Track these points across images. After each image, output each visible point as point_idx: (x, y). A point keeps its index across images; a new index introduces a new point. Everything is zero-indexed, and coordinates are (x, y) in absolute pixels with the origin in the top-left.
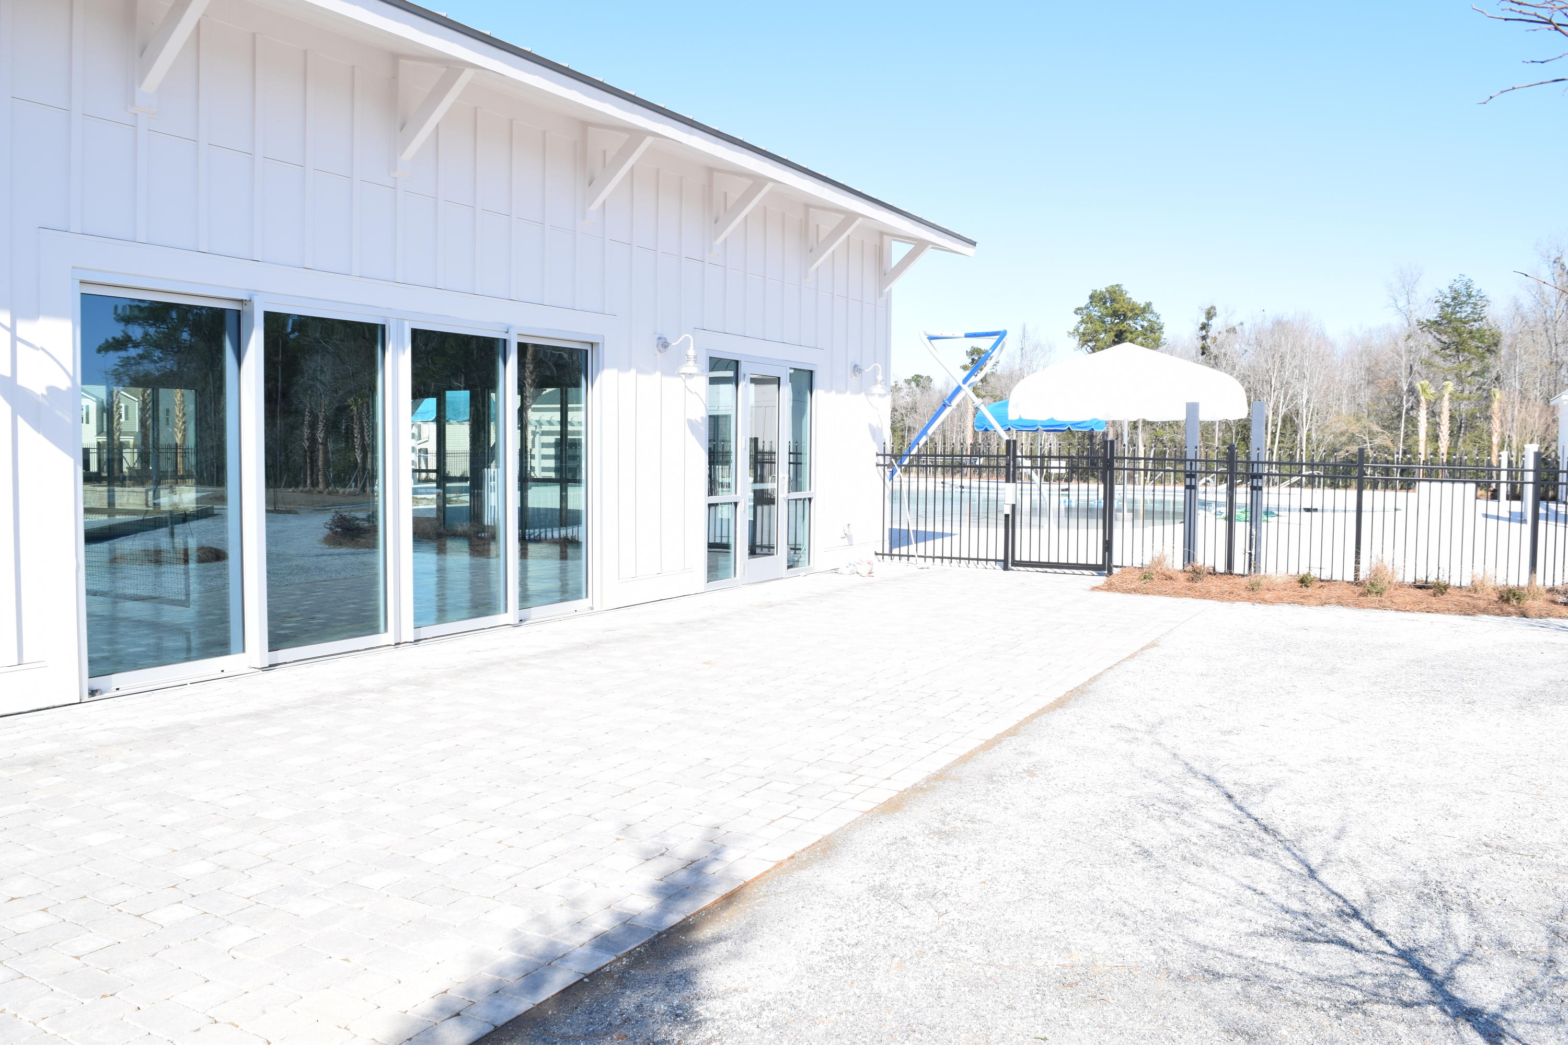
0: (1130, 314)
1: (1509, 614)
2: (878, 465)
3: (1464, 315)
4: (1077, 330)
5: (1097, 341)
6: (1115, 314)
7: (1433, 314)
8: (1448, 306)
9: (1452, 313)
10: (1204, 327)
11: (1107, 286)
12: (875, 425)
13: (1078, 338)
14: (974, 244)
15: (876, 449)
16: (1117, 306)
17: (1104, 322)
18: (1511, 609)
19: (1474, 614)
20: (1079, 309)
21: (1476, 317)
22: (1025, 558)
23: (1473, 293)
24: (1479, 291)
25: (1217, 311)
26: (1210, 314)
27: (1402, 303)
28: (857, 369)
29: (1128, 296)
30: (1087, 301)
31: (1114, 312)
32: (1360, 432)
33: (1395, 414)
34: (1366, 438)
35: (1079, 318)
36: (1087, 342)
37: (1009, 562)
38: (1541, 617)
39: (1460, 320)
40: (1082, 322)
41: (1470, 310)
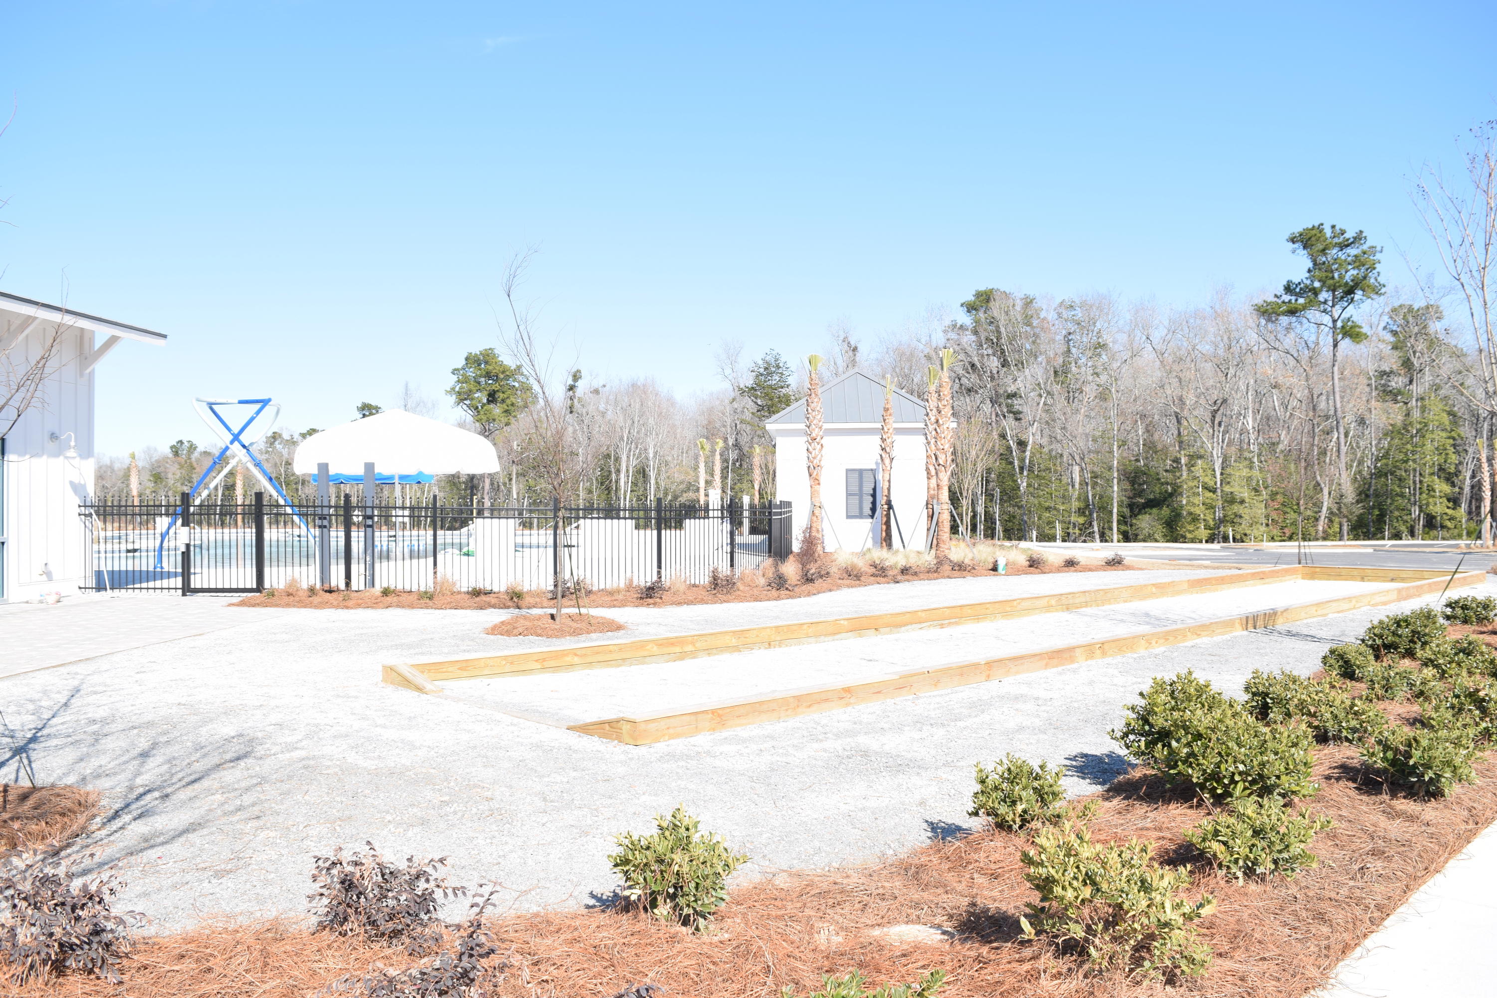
0: (502, 376)
2: (80, 515)
3: (774, 382)
4: (453, 389)
5: (472, 399)
6: (488, 375)
7: (748, 381)
8: (762, 375)
9: (765, 381)
10: (571, 388)
11: (481, 349)
12: (77, 482)
13: (454, 397)
14: (165, 336)
15: (78, 501)
16: (490, 368)
17: (479, 383)
20: (455, 370)
21: (783, 384)
22: (198, 586)
23: (781, 365)
24: (785, 363)
25: (583, 374)
26: (576, 377)
27: (728, 371)
28: (53, 437)
29: (500, 359)
30: (464, 362)
31: (487, 373)
35: (455, 378)
36: (462, 400)
37: (187, 589)
39: (770, 386)
40: (458, 381)
41: (778, 379)
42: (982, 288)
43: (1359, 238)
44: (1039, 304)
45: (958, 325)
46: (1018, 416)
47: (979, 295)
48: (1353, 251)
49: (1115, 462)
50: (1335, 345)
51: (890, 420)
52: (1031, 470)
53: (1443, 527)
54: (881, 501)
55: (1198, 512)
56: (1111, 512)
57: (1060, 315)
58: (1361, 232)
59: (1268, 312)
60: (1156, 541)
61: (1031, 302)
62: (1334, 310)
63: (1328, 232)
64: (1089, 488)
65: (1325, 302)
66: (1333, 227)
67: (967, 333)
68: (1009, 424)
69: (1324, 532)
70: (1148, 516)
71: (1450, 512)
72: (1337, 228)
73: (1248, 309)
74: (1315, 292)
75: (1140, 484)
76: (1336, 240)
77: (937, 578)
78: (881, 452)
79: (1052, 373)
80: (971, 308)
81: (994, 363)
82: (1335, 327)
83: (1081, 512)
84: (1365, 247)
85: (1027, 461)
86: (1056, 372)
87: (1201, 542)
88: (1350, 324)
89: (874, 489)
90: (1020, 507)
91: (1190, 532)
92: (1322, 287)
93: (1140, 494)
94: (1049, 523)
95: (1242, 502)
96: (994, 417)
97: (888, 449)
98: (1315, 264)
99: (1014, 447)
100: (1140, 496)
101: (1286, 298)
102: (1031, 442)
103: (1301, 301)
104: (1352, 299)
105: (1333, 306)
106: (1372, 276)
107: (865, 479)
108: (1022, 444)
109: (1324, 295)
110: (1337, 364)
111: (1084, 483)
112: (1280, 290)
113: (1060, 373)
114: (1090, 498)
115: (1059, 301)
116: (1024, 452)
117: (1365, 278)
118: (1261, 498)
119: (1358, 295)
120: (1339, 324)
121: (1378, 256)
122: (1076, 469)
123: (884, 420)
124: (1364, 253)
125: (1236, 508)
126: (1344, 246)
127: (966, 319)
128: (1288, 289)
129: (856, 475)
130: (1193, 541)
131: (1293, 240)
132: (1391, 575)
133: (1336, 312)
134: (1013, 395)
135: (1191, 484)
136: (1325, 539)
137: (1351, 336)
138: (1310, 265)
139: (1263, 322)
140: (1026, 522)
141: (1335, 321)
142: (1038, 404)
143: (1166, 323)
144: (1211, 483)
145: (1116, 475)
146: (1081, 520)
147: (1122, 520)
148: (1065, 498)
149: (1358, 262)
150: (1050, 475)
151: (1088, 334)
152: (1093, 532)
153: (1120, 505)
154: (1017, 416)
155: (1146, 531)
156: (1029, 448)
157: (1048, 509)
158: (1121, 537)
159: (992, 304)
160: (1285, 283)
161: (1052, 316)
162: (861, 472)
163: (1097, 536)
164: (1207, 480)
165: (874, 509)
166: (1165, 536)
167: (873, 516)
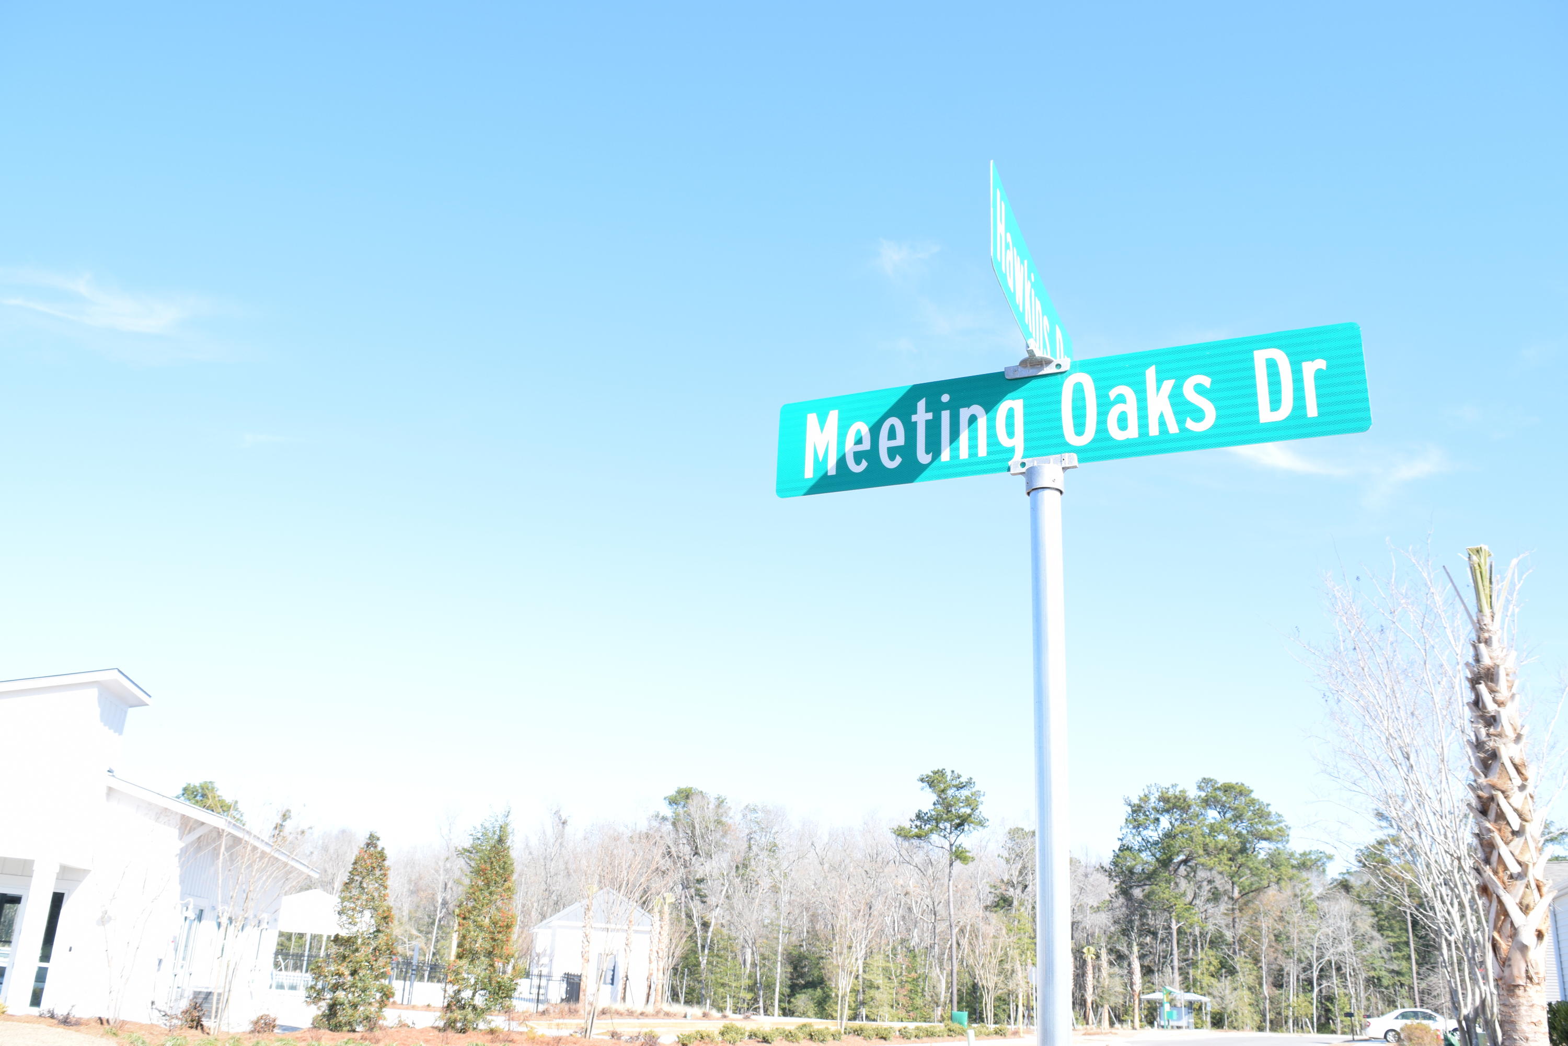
7: (467, 844)
8: (478, 839)
10: (278, 827)
16: (209, 799)
25: (292, 814)
26: (285, 817)
27: (445, 832)
30: (181, 791)
32: (402, 935)
34: (406, 940)
42: (683, 786)
43: (970, 783)
44: (729, 805)
45: (660, 816)
46: (705, 899)
47: (679, 792)
48: (965, 793)
49: (780, 948)
50: (951, 865)
52: (711, 949)
54: (620, 974)
56: (774, 990)
57: (744, 816)
58: (971, 778)
59: (904, 834)
60: (809, 1017)
61: (722, 802)
62: (951, 836)
63: (949, 774)
64: (758, 968)
65: (945, 830)
66: (953, 772)
67: (668, 823)
68: (696, 907)
70: (804, 995)
72: (956, 772)
73: (888, 831)
74: (938, 822)
75: (802, 967)
76: (954, 783)
79: (734, 868)
80: (673, 801)
81: (687, 850)
82: (951, 849)
83: (751, 989)
84: (973, 791)
85: (709, 941)
86: (737, 867)
88: (960, 849)
89: (614, 967)
90: (700, 982)
91: (835, 1011)
92: (942, 818)
93: (802, 975)
94: (723, 998)
95: (878, 988)
96: (683, 898)
98: (938, 800)
99: (699, 928)
100: (802, 977)
101: (917, 824)
102: (713, 924)
103: (928, 827)
104: (963, 830)
105: (951, 833)
106: (977, 812)
108: (705, 925)
109: (944, 825)
110: (952, 879)
111: (754, 965)
112: (913, 818)
113: (742, 867)
114: (758, 977)
115: (745, 804)
116: (707, 932)
117: (972, 814)
118: (892, 986)
119: (969, 826)
120: (954, 848)
121: (982, 799)
122: (749, 951)
124: (972, 795)
125: (872, 992)
126: (960, 787)
127: (668, 811)
128: (919, 817)
131: (922, 780)
133: (953, 837)
134: (700, 881)
137: (960, 859)
138: (935, 800)
139: (900, 842)
140: (703, 995)
141: (951, 845)
142: (722, 891)
143: (827, 834)
145: (779, 959)
146: (749, 996)
147: (783, 998)
148: (738, 978)
149: (968, 802)
150: (727, 954)
151: (766, 835)
152: (759, 1008)
153: (782, 985)
154: (703, 899)
155: (801, 1009)
156: (711, 929)
157: (723, 985)
158: (780, 1012)
159: (690, 801)
160: (917, 811)
161: (738, 817)
163: (762, 1011)
165: (613, 980)
166: (816, 1014)
167: (612, 984)
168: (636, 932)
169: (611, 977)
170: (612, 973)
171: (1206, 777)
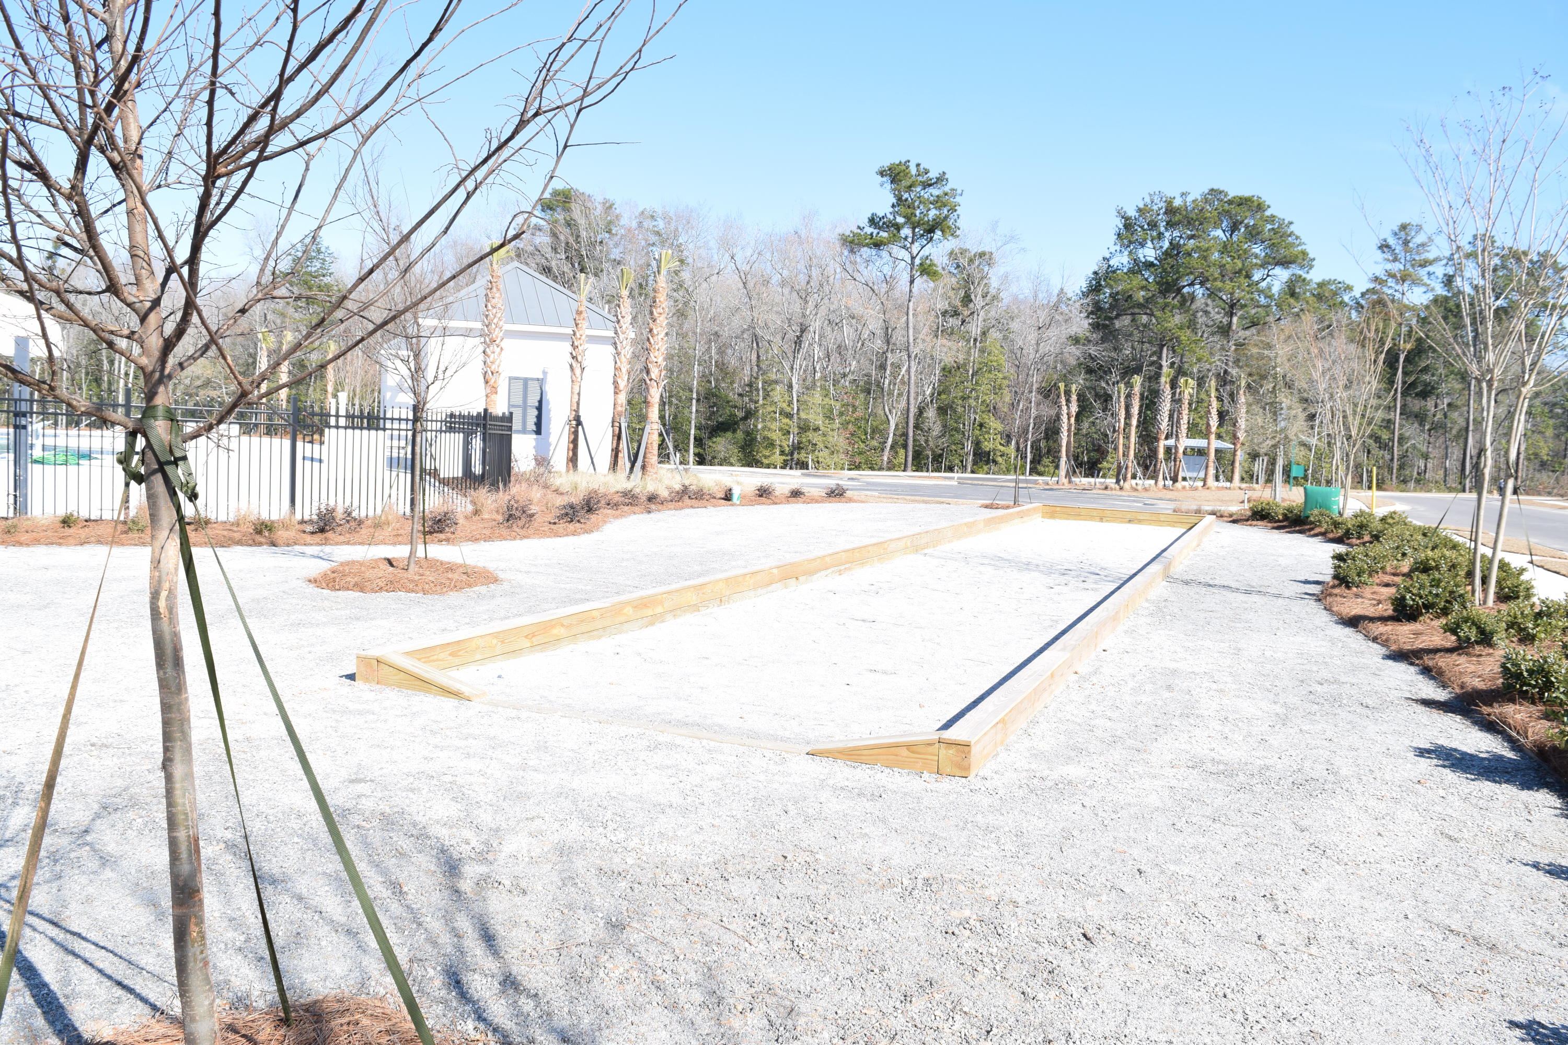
1: (260, 544)
3: (314, 269)
18: (263, 540)
19: (229, 546)
21: (324, 272)
23: (323, 250)
24: (327, 248)
33: (250, 360)
38: (288, 545)
39: (310, 274)
41: (319, 265)
43: (941, 179)
44: (621, 211)
48: (935, 191)
49: (695, 383)
50: (912, 282)
51: (584, 324)
53: (995, 462)
55: (774, 437)
56: (688, 434)
57: (640, 225)
58: (943, 173)
59: (853, 243)
60: (732, 465)
61: (610, 207)
62: (913, 246)
63: (913, 171)
64: (667, 408)
65: (906, 239)
66: (918, 165)
67: (540, 233)
69: (889, 461)
70: (723, 439)
71: (1002, 448)
72: (922, 167)
73: (834, 237)
74: (898, 227)
75: (711, 407)
76: (920, 179)
77: (682, 508)
78: (570, 360)
80: (547, 206)
82: (913, 264)
84: (947, 189)
87: (775, 467)
88: (928, 262)
89: (540, 402)
91: (766, 457)
92: (905, 223)
95: (817, 429)
97: (579, 358)
98: (899, 199)
100: (710, 418)
101: (869, 230)
103: (884, 234)
104: (932, 238)
105: (913, 243)
106: (953, 217)
107: (530, 389)
109: (906, 231)
110: (912, 299)
112: (864, 222)
114: (667, 418)
115: (641, 209)
117: (946, 217)
118: (834, 427)
119: (938, 234)
120: (917, 261)
121: (958, 199)
123: (577, 325)
124: (946, 194)
125: (811, 435)
126: (927, 185)
128: (872, 221)
129: (519, 386)
130: (768, 467)
131: (882, 174)
132: (1129, 516)
133: (915, 248)
135: (769, 409)
136: (889, 469)
137: (928, 274)
138: (895, 201)
139: (846, 253)
141: (913, 258)
143: (752, 243)
144: (788, 410)
145: (694, 396)
147: (699, 441)
149: (939, 202)
153: (698, 428)
155: (722, 455)
159: (571, 205)
160: (870, 215)
162: (526, 381)
164: (785, 405)
165: (539, 424)
166: (740, 460)
167: (538, 431)
168: (593, 339)
169: (535, 420)
170: (536, 412)
171: (1215, 187)
